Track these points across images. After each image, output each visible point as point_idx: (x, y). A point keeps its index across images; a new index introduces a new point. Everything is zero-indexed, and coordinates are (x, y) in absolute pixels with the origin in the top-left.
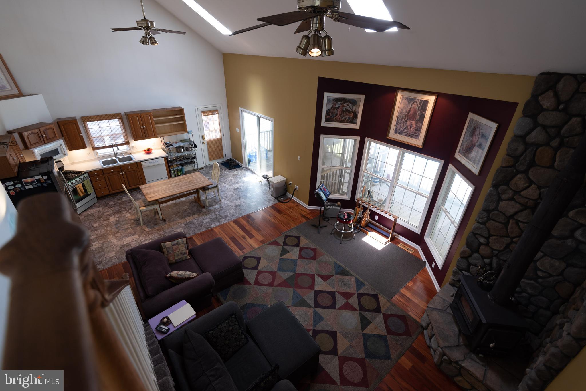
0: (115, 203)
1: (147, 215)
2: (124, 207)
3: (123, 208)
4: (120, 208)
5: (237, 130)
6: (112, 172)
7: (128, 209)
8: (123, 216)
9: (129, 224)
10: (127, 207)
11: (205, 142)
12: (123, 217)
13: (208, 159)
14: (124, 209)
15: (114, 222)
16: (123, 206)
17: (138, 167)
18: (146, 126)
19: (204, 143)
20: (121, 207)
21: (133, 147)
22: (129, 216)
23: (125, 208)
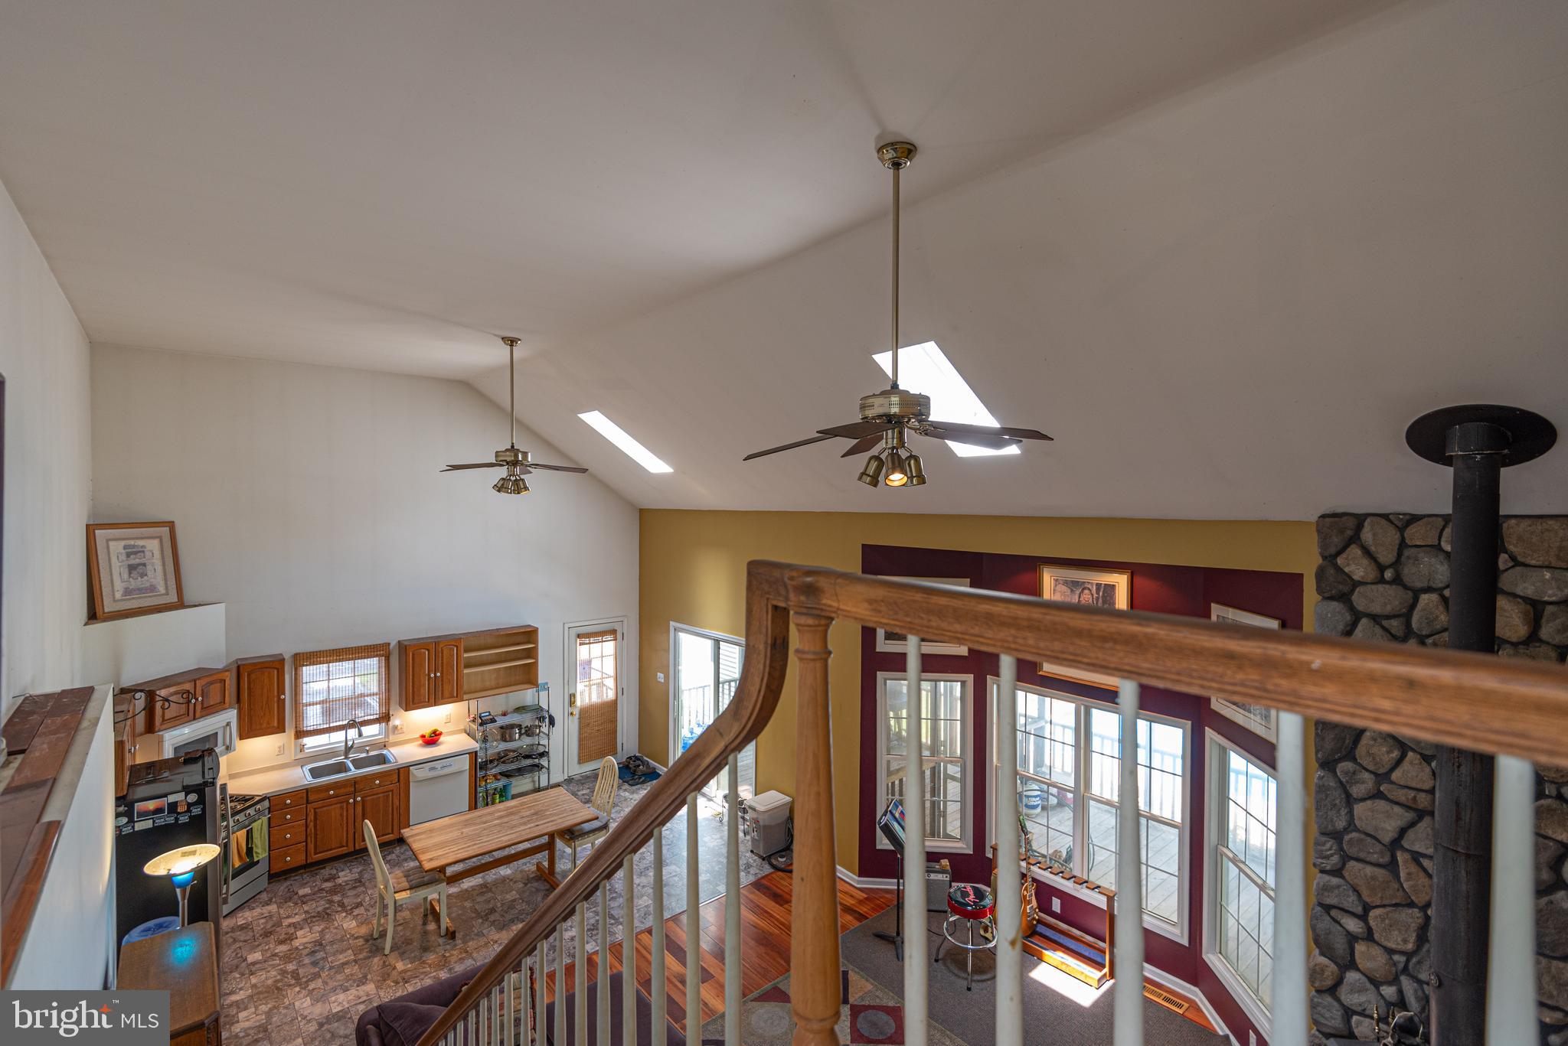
0: (316, 889)
1: (402, 921)
2: (339, 902)
3: (336, 905)
4: (327, 906)
5: (661, 677)
6: (331, 797)
7: (349, 908)
8: (336, 928)
9: (350, 951)
10: (348, 900)
11: (576, 712)
12: (335, 931)
13: (576, 759)
14: (339, 905)
15: (309, 946)
16: (336, 898)
17: (399, 781)
18: (442, 674)
19: (572, 714)
20: (331, 902)
21: (395, 727)
22: (352, 926)
23: (343, 903)
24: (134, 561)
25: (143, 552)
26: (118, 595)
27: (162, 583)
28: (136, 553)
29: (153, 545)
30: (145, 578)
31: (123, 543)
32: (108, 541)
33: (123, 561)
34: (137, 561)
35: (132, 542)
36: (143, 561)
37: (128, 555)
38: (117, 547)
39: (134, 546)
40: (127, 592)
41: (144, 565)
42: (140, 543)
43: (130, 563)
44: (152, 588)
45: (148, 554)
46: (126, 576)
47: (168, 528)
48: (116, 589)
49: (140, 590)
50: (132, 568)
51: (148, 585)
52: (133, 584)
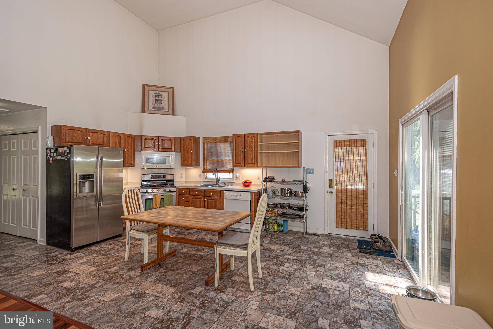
24: (157, 98)
25: (161, 96)
26: (150, 108)
27: (167, 107)
28: (159, 96)
29: (165, 95)
30: (161, 104)
31: (154, 92)
32: (149, 90)
33: (154, 98)
34: (159, 99)
35: (158, 92)
36: (161, 99)
37: (156, 96)
38: (152, 93)
39: (158, 94)
40: (154, 108)
41: (161, 100)
42: (161, 93)
43: (156, 99)
44: (163, 108)
45: (163, 97)
46: (154, 103)
47: (171, 90)
48: (150, 106)
49: (159, 108)
50: (156, 100)
51: (162, 107)
52: (156, 106)
